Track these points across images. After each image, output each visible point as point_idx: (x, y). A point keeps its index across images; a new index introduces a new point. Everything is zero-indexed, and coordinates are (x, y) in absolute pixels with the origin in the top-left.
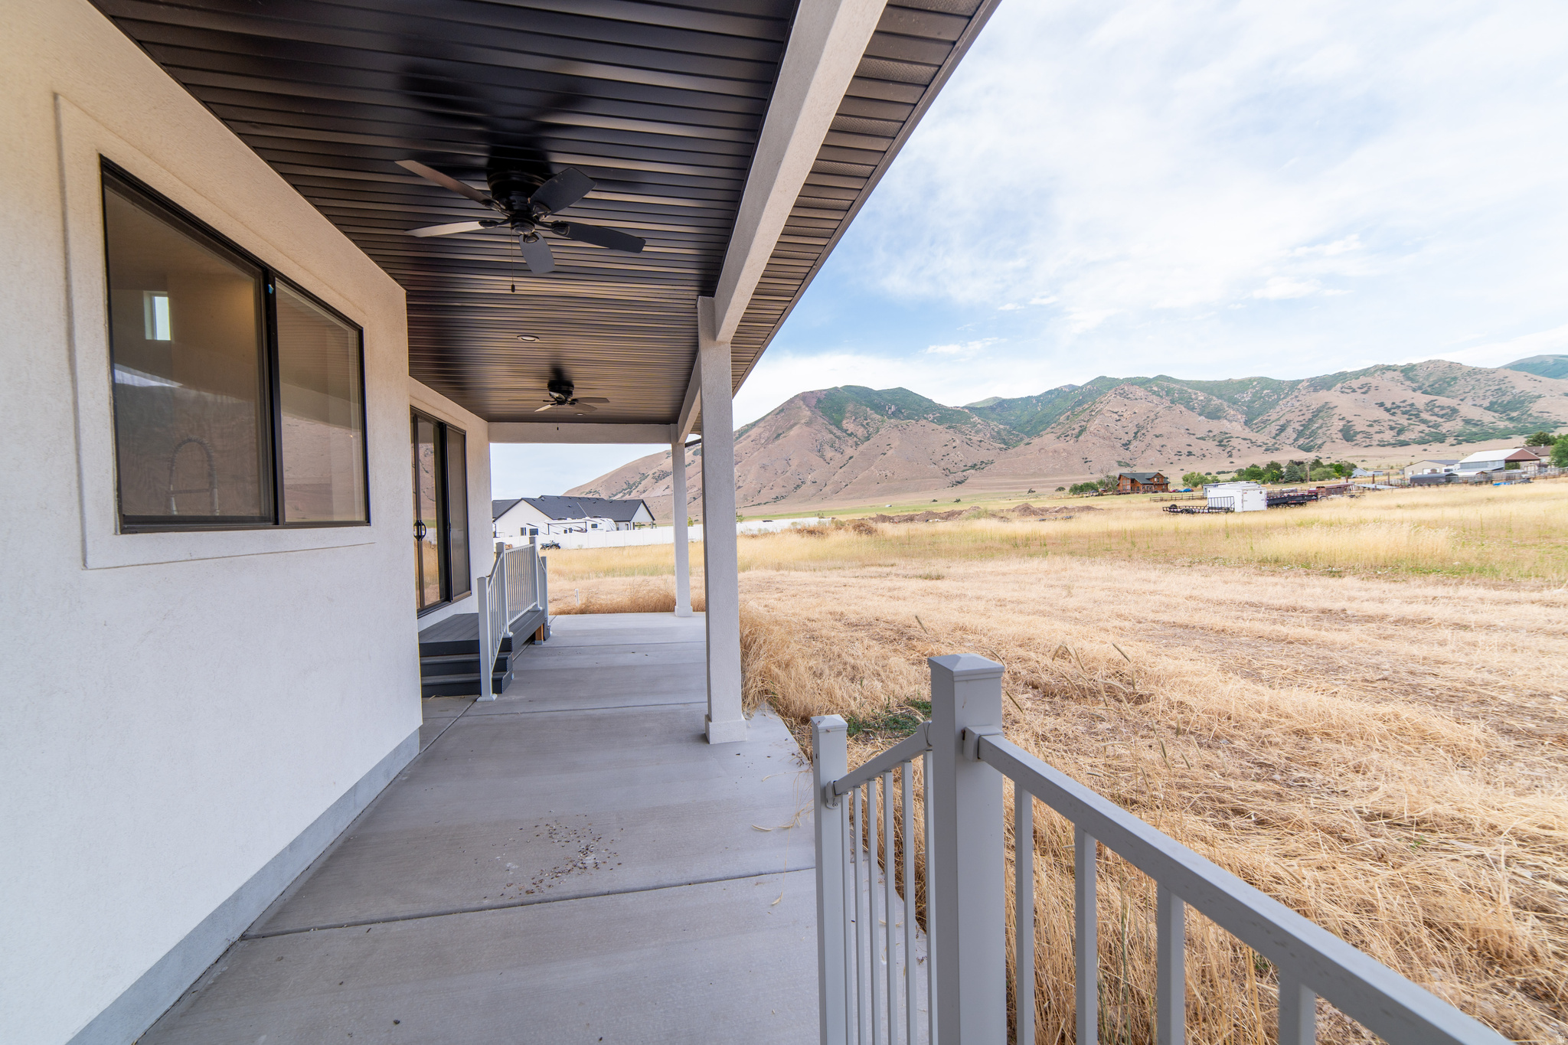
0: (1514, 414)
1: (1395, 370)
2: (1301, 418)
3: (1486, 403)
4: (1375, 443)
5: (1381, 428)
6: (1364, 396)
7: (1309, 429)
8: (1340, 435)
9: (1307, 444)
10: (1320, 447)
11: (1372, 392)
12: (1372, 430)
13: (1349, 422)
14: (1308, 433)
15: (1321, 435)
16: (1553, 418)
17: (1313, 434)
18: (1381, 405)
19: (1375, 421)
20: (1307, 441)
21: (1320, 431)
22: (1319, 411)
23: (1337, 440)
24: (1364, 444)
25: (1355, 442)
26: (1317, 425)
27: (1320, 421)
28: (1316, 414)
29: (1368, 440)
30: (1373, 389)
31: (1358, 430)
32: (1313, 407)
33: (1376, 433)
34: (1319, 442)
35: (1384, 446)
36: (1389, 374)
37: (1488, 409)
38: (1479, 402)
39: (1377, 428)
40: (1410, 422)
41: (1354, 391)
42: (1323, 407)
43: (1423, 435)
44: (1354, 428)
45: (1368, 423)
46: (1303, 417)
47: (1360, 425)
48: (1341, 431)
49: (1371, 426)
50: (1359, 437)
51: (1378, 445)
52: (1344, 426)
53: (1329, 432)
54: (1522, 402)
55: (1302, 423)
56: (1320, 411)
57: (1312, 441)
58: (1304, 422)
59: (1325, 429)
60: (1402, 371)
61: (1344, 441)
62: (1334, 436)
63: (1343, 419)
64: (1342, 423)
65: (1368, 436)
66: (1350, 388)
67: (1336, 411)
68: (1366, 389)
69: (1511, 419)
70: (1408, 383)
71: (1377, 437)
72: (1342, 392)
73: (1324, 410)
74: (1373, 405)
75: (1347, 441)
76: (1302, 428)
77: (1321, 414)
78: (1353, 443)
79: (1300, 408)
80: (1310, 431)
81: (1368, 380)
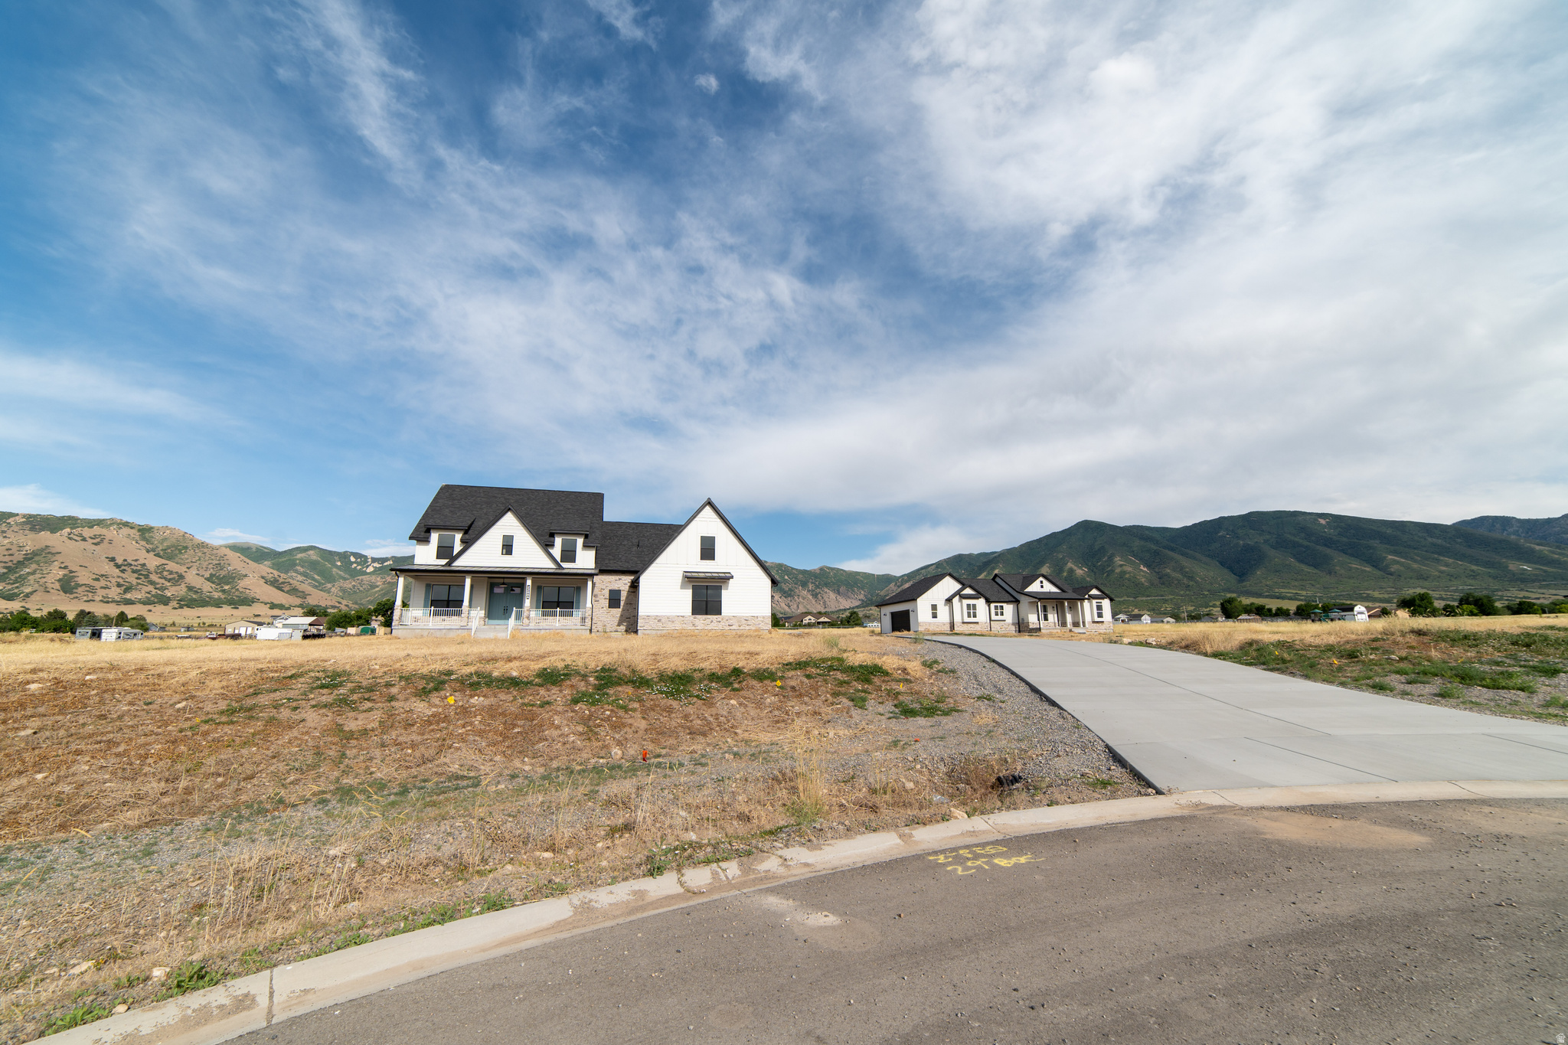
0: (226, 587)
1: (132, 528)
2: (7, 559)
3: (207, 575)
4: (97, 598)
5: (108, 583)
6: (94, 547)
7: (15, 573)
8: (57, 586)
9: (9, 590)
10: (27, 596)
11: (105, 544)
12: (97, 584)
13: (71, 572)
14: (13, 578)
15: (32, 582)
16: (252, 595)
17: (22, 580)
18: (113, 559)
19: (102, 576)
20: (10, 587)
21: (31, 577)
22: (35, 554)
23: (52, 591)
24: (85, 598)
25: (75, 595)
26: (28, 570)
27: (34, 566)
28: (30, 558)
29: (90, 594)
30: (105, 541)
31: (81, 583)
32: (28, 548)
33: (102, 588)
34: (28, 590)
35: (108, 602)
36: (126, 531)
37: (208, 579)
38: (201, 572)
39: (103, 583)
40: (139, 581)
41: (84, 540)
42: (42, 550)
43: (149, 596)
44: (76, 579)
45: (94, 577)
46: (11, 558)
47: (84, 577)
48: (59, 580)
49: (97, 580)
50: (80, 590)
51: (101, 601)
52: (65, 575)
53: (44, 580)
54: (234, 578)
55: (7, 565)
56: (37, 555)
57: (17, 587)
58: (10, 564)
59: (38, 576)
60: (139, 530)
61: (61, 593)
62: (50, 585)
63: (66, 567)
64: (62, 573)
65: (92, 590)
66: (80, 535)
67: (57, 557)
68: (98, 540)
69: (224, 591)
70: (143, 543)
71: (101, 593)
72: (70, 539)
73: (42, 556)
74: (103, 558)
75: (65, 592)
76: (5, 571)
77: (36, 558)
78: (72, 596)
79: (9, 546)
80: (18, 575)
81: (104, 531)
